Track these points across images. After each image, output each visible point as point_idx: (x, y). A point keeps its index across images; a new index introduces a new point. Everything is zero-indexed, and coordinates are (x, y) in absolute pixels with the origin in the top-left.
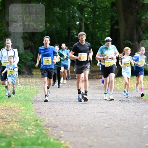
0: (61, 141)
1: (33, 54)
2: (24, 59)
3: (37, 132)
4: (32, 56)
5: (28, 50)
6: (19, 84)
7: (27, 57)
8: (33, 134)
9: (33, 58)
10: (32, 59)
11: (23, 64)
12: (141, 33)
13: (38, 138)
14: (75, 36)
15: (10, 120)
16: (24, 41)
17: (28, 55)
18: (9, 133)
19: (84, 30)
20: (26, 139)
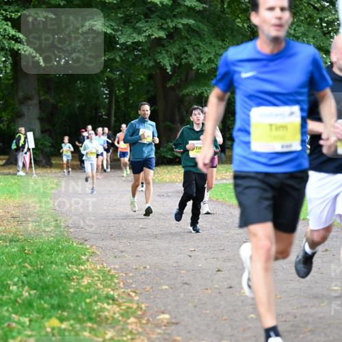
0: (86, 246)
1: (52, 138)
2: (41, 144)
3: (57, 234)
4: (51, 141)
5: (45, 134)
6: (34, 175)
7: (45, 143)
8: (51, 236)
9: (52, 144)
10: (50, 144)
11: (40, 151)
12: (184, 113)
13: (58, 242)
14: (104, 117)
15: (24, 219)
16: (41, 123)
17: (46, 140)
18: (22, 235)
19: (115, 109)
20: (43, 244)
